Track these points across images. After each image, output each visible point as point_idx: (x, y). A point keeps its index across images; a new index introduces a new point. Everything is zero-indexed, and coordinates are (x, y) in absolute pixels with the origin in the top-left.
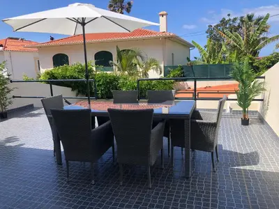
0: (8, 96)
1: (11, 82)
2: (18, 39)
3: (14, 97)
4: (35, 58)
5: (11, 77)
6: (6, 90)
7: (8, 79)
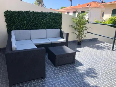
0: (85, 32)
1: (89, 23)
2: (96, 2)
3: (88, 32)
4: (102, 11)
5: (89, 20)
6: (84, 28)
7: (87, 21)
